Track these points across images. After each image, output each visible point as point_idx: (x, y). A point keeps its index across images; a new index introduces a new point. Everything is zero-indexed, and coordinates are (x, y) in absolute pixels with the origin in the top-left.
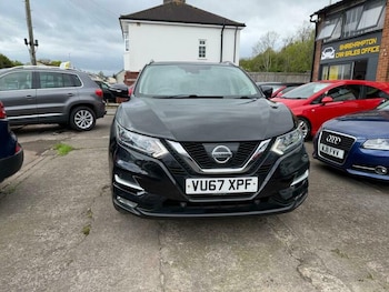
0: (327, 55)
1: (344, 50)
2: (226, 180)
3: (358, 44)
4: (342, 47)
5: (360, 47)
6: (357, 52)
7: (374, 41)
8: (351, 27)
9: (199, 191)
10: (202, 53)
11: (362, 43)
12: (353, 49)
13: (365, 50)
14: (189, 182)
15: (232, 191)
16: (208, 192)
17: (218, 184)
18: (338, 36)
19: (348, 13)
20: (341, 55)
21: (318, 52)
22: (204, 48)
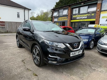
0: (56, 20)
1: (60, 19)
2: (77, 51)
3: (63, 18)
4: (59, 18)
5: (63, 19)
6: (62, 20)
7: (66, 17)
8: (61, 14)
10: (18, 16)
11: (64, 18)
12: (62, 19)
13: (64, 19)
14: (71, 53)
15: (78, 54)
16: (74, 55)
17: (76, 53)
18: (58, 16)
19: (60, 10)
20: (59, 20)
21: (53, 19)
22: (19, 15)
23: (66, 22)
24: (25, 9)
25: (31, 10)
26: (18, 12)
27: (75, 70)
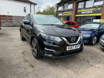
1: (64, 14)
2: (75, 46)
3: (67, 12)
4: (64, 13)
5: (68, 13)
6: (67, 14)
7: (71, 12)
8: (66, 8)
9: (69, 50)
10: (25, 11)
11: (68, 12)
12: (66, 13)
13: (69, 14)
15: (75, 48)
16: (71, 49)
17: (73, 47)
18: (62, 10)
19: (64, 5)
20: (64, 15)
21: (58, 14)
22: (25, 9)
23: (70, 17)
24: (31, 3)
25: (36, 4)
26: (25, 6)
27: (72, 64)
